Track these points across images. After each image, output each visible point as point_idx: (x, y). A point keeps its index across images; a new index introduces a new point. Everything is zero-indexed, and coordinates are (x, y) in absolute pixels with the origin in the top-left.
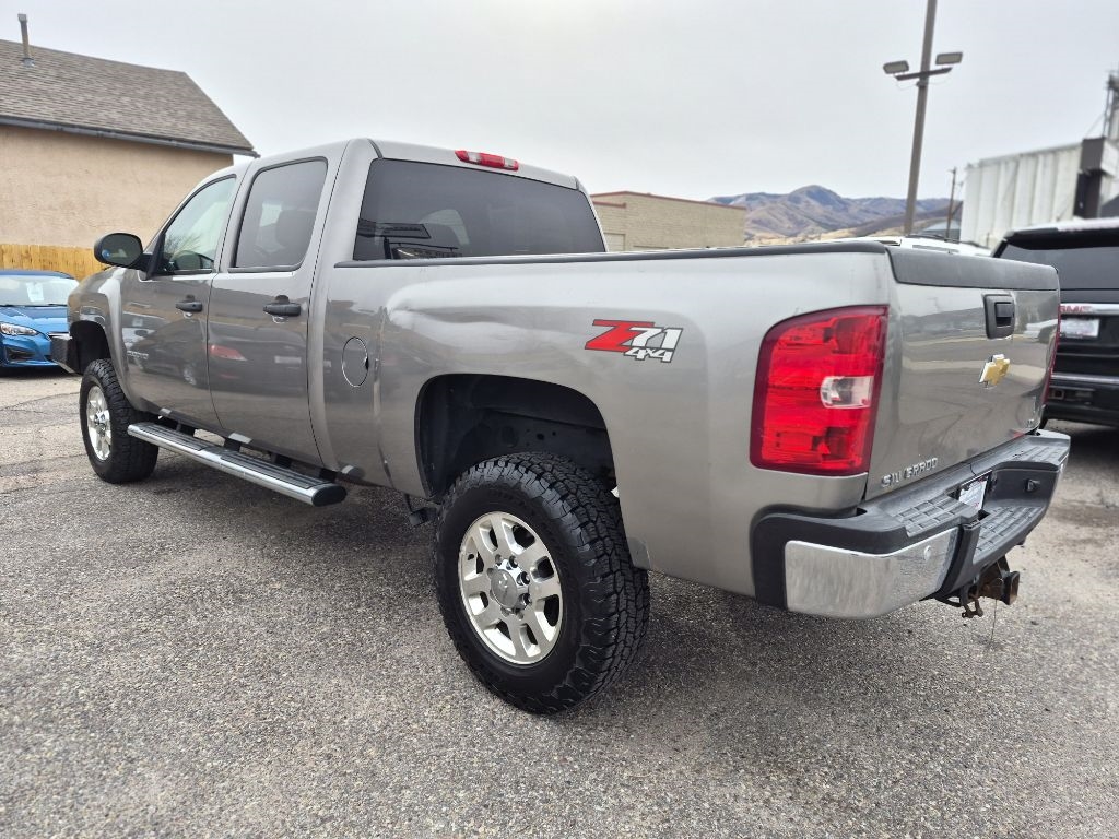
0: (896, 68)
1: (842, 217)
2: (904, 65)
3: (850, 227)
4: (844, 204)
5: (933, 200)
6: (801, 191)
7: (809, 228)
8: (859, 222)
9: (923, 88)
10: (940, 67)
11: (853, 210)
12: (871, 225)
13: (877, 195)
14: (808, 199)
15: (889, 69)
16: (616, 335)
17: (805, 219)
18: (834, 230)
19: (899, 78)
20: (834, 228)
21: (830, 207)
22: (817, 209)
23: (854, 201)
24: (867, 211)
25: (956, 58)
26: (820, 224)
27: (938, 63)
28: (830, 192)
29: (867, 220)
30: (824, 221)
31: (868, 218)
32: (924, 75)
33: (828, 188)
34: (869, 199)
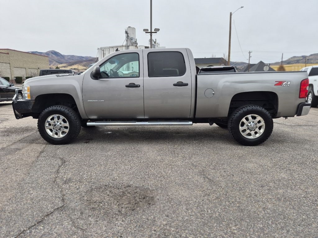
0: (146, 31)
1: (62, 60)
2: (148, 30)
3: (66, 63)
4: (63, 56)
5: (87, 57)
6: (49, 52)
7: (54, 63)
8: (68, 62)
9: (151, 36)
10: (155, 32)
11: (66, 58)
12: (72, 63)
13: (72, 55)
14: (52, 54)
15: (144, 30)
16: (280, 83)
17: (52, 60)
18: (62, 64)
19: (146, 33)
20: (62, 63)
21: (59, 57)
22: (55, 57)
23: (66, 56)
24: (70, 59)
25: (158, 30)
26: (57, 62)
27: (155, 30)
28: (58, 52)
29: (70, 61)
30: (58, 61)
31: (71, 61)
32: (151, 33)
33: (57, 51)
34: (70, 55)
